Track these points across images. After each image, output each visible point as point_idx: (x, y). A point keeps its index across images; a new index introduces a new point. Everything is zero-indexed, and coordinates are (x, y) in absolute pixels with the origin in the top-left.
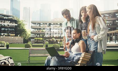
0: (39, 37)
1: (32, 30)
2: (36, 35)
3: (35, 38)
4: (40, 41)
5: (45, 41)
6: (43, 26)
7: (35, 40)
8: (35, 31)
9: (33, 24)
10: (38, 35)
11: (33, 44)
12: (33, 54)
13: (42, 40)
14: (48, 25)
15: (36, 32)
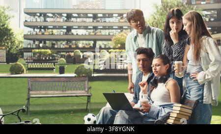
0: (43, 48)
1: (27, 30)
2: (37, 43)
3: (33, 50)
4: (46, 58)
5: (56, 58)
6: (52, 19)
7: (35, 54)
8: (35, 33)
9: (29, 16)
10: (41, 42)
11: (31, 65)
12: (37, 90)
13: (50, 55)
14: (66, 19)
15: (37, 34)
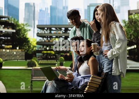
0: (49, 50)
1: (39, 39)
2: (45, 47)
3: (43, 52)
4: (51, 57)
5: (58, 57)
6: (55, 32)
7: (44, 54)
8: (43, 41)
9: (40, 30)
10: (47, 47)
11: (40, 62)
13: (53, 55)
14: (64, 31)
15: (45, 41)
